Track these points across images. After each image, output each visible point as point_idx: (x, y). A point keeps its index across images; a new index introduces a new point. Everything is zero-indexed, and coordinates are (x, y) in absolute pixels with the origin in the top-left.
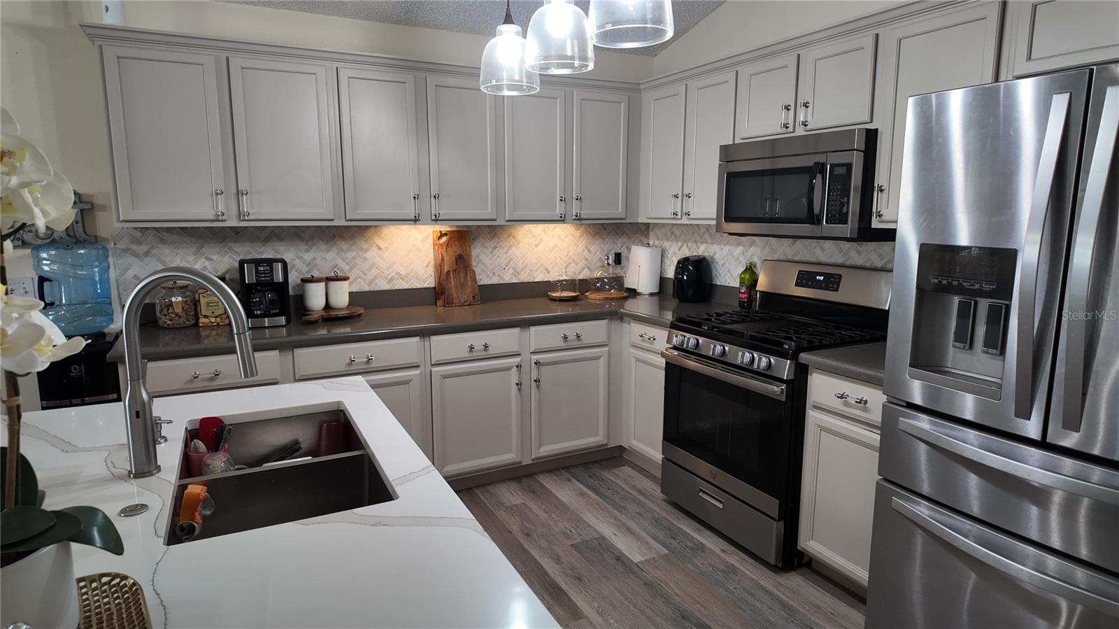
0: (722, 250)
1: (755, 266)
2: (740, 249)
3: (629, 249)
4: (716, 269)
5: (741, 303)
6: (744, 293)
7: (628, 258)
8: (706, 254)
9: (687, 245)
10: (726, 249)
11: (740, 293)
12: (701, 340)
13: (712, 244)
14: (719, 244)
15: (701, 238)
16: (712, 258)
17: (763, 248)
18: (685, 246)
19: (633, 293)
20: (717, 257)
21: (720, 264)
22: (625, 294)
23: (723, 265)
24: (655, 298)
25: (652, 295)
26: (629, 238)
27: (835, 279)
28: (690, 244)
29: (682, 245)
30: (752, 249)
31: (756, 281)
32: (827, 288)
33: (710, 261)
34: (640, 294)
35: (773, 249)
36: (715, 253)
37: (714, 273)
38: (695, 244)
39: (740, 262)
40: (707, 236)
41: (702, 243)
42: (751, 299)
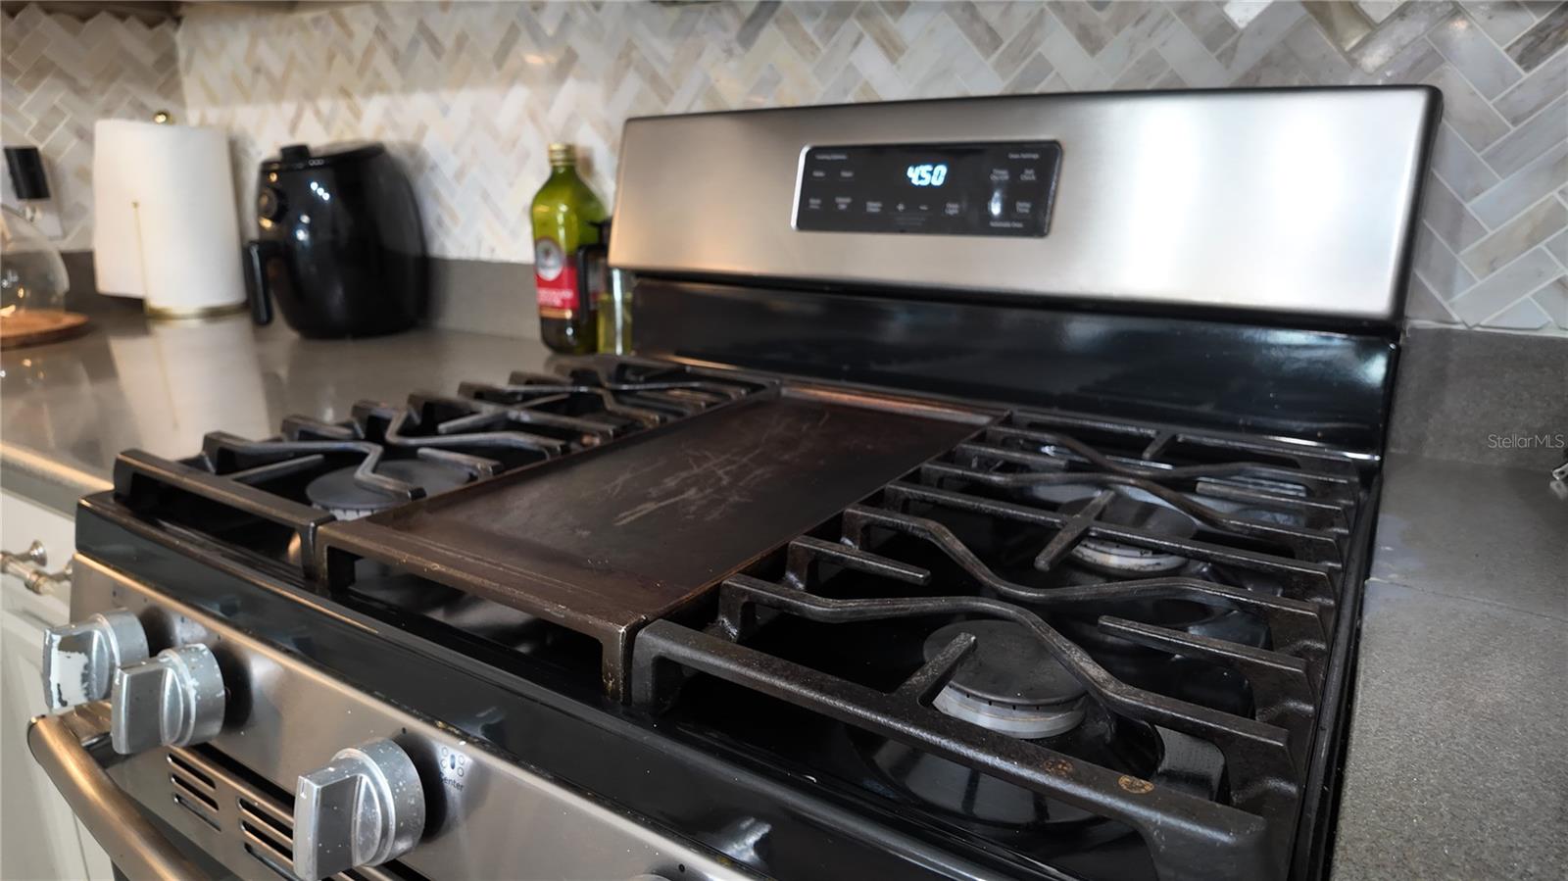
0: (445, 111)
1: (588, 164)
2: (519, 96)
3: (86, 136)
4: (437, 197)
5: (551, 330)
6: (555, 284)
7: (85, 175)
8: (390, 138)
9: (317, 113)
10: (464, 102)
11: (542, 283)
12: (265, 665)
13: (408, 89)
14: (431, 87)
15: (361, 71)
16: (413, 150)
17: (614, 82)
18: (308, 115)
19: (134, 314)
20: (433, 145)
21: (448, 167)
22: (69, 320)
23: (460, 175)
24: (235, 330)
25: (214, 314)
26: (79, 91)
27: (1016, 168)
28: (325, 105)
29: (298, 116)
30: (571, 90)
31: (603, 227)
32: (978, 224)
33: (409, 162)
34: (160, 316)
35: (654, 79)
36: (422, 130)
37: (431, 212)
38: (342, 104)
39: (526, 156)
40: (382, 60)
41: (370, 91)
42: (589, 312)
